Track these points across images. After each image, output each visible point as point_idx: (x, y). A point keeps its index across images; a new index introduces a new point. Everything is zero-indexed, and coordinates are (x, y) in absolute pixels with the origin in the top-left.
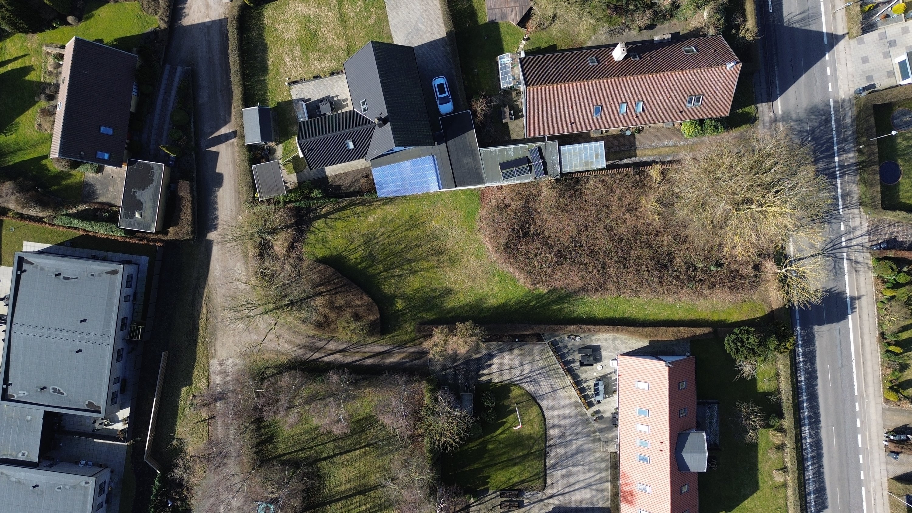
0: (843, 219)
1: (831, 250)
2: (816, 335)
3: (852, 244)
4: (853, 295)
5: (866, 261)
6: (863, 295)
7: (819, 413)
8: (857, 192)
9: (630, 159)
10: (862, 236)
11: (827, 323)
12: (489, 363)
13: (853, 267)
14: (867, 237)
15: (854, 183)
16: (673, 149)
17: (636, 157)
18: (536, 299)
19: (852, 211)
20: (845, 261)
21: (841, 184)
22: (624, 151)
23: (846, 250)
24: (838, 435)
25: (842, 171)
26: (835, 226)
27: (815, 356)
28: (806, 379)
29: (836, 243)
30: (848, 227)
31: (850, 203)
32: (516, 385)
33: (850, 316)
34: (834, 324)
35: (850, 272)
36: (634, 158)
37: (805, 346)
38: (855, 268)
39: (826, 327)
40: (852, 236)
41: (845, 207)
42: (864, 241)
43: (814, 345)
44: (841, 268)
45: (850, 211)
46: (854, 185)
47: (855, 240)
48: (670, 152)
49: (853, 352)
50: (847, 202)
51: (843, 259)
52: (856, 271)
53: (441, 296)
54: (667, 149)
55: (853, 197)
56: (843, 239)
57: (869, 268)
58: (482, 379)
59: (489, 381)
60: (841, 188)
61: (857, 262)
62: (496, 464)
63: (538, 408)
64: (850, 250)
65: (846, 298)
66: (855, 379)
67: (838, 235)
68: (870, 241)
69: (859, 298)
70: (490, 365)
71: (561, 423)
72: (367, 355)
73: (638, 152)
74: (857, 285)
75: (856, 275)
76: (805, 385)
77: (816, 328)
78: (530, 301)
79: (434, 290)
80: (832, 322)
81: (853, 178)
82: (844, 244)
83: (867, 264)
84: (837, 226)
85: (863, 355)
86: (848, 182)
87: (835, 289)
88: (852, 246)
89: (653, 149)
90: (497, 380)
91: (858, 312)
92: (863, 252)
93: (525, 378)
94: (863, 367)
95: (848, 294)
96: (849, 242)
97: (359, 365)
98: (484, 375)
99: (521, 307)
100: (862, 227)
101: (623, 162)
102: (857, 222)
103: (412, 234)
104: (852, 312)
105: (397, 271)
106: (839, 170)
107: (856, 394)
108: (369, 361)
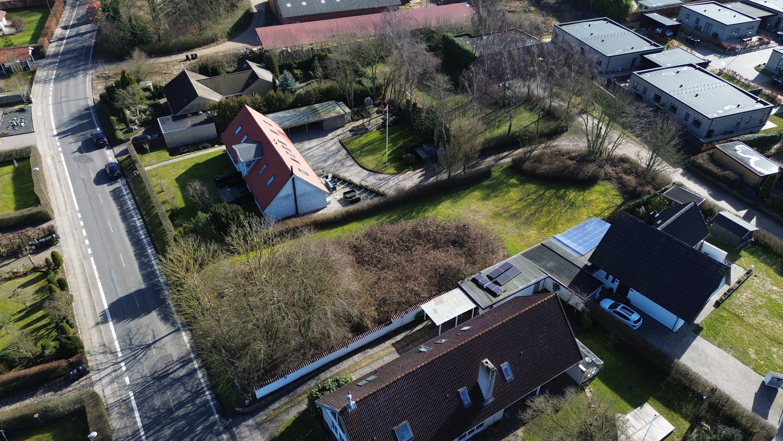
0: (127, 388)
1: (137, 353)
2: (142, 281)
3: (112, 367)
4: (105, 325)
5: (93, 357)
6: (93, 327)
7: (128, 236)
8: (113, 421)
9: (397, 340)
10: (100, 379)
11: (131, 294)
12: (422, 178)
13: (108, 348)
14: (93, 381)
15: (119, 429)
16: (357, 368)
17: (393, 345)
18: (413, 217)
19: (117, 399)
20: (119, 350)
21: (136, 423)
22: (408, 345)
23: (119, 360)
24: (107, 229)
25: (137, 437)
26: (137, 376)
27: (140, 268)
28: (147, 251)
29: (132, 361)
30: (120, 381)
31: (121, 406)
32: (394, 174)
33: (106, 307)
34: (124, 295)
35: (112, 342)
36: (393, 342)
37: (152, 271)
38: (105, 347)
39: (133, 290)
40: (114, 374)
41: (126, 401)
42: (98, 374)
43: (143, 275)
44: (123, 341)
45: (119, 398)
46: (117, 427)
47: (108, 372)
48: (360, 363)
49: (99, 284)
50: (124, 406)
51: (121, 351)
52: (104, 345)
53: (489, 195)
54: (363, 364)
55: (118, 413)
56: (124, 368)
57: (89, 353)
58: (421, 170)
59: (414, 170)
60: (135, 417)
61: (104, 353)
62: (380, 140)
63: (370, 169)
64: (114, 361)
65: (112, 320)
66: (94, 267)
67: (131, 369)
68: (90, 377)
69: (98, 324)
70: (420, 177)
71: (348, 168)
72: (510, 156)
73: (393, 349)
74: (102, 333)
75: (104, 342)
76: (146, 248)
77: (143, 286)
78: (418, 214)
79: (496, 196)
80: (127, 297)
81: (121, 434)
82: (123, 364)
83: (91, 356)
84: (134, 378)
85: (88, 284)
86: (126, 427)
87: (127, 322)
88: (112, 365)
89: (378, 359)
90: (410, 173)
91: (98, 313)
92: (97, 364)
93: (390, 179)
94: (86, 276)
95: (111, 324)
96: (117, 368)
97: (511, 150)
98: (421, 172)
99: (421, 209)
100: (101, 388)
101: (403, 335)
102: (108, 391)
103: (544, 220)
104: (104, 312)
105: (533, 196)
106: (141, 437)
107: (92, 259)
108: (505, 154)
